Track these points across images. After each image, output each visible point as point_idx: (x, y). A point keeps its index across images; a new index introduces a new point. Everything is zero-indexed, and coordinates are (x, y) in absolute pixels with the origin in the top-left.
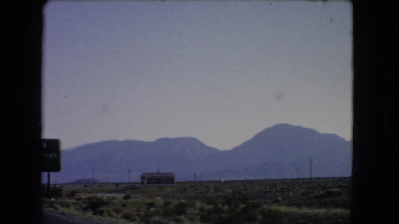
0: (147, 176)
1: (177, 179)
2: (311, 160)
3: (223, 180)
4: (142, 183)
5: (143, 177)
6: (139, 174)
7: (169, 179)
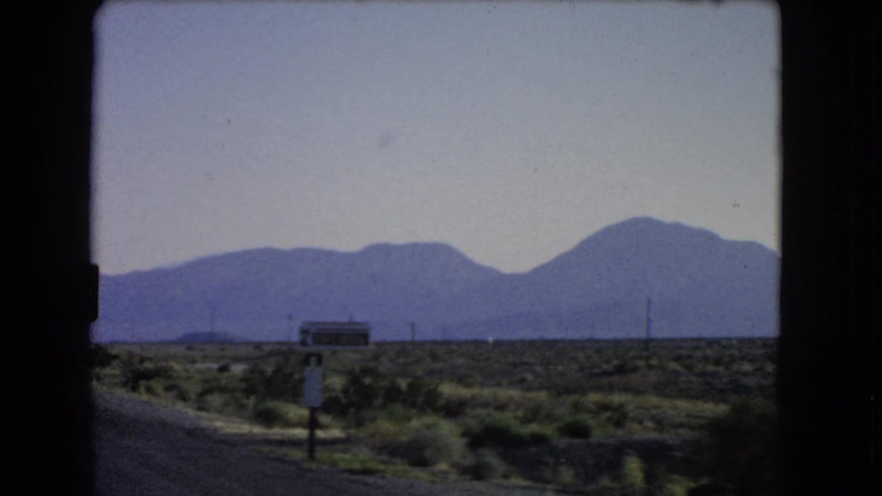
0: (314, 329)
1: (375, 336)
2: (649, 302)
3: (491, 339)
4: (303, 343)
5: (304, 332)
6: (297, 325)
7: (358, 336)
